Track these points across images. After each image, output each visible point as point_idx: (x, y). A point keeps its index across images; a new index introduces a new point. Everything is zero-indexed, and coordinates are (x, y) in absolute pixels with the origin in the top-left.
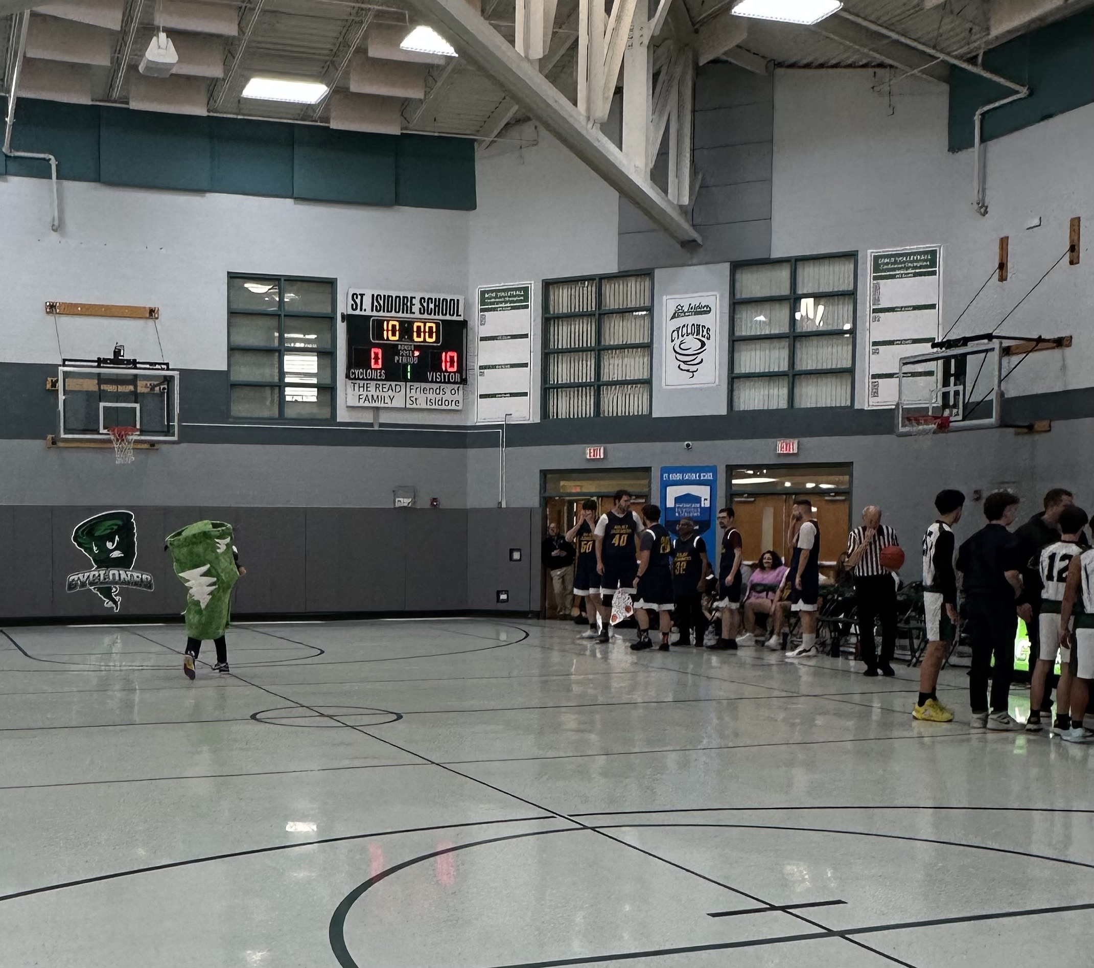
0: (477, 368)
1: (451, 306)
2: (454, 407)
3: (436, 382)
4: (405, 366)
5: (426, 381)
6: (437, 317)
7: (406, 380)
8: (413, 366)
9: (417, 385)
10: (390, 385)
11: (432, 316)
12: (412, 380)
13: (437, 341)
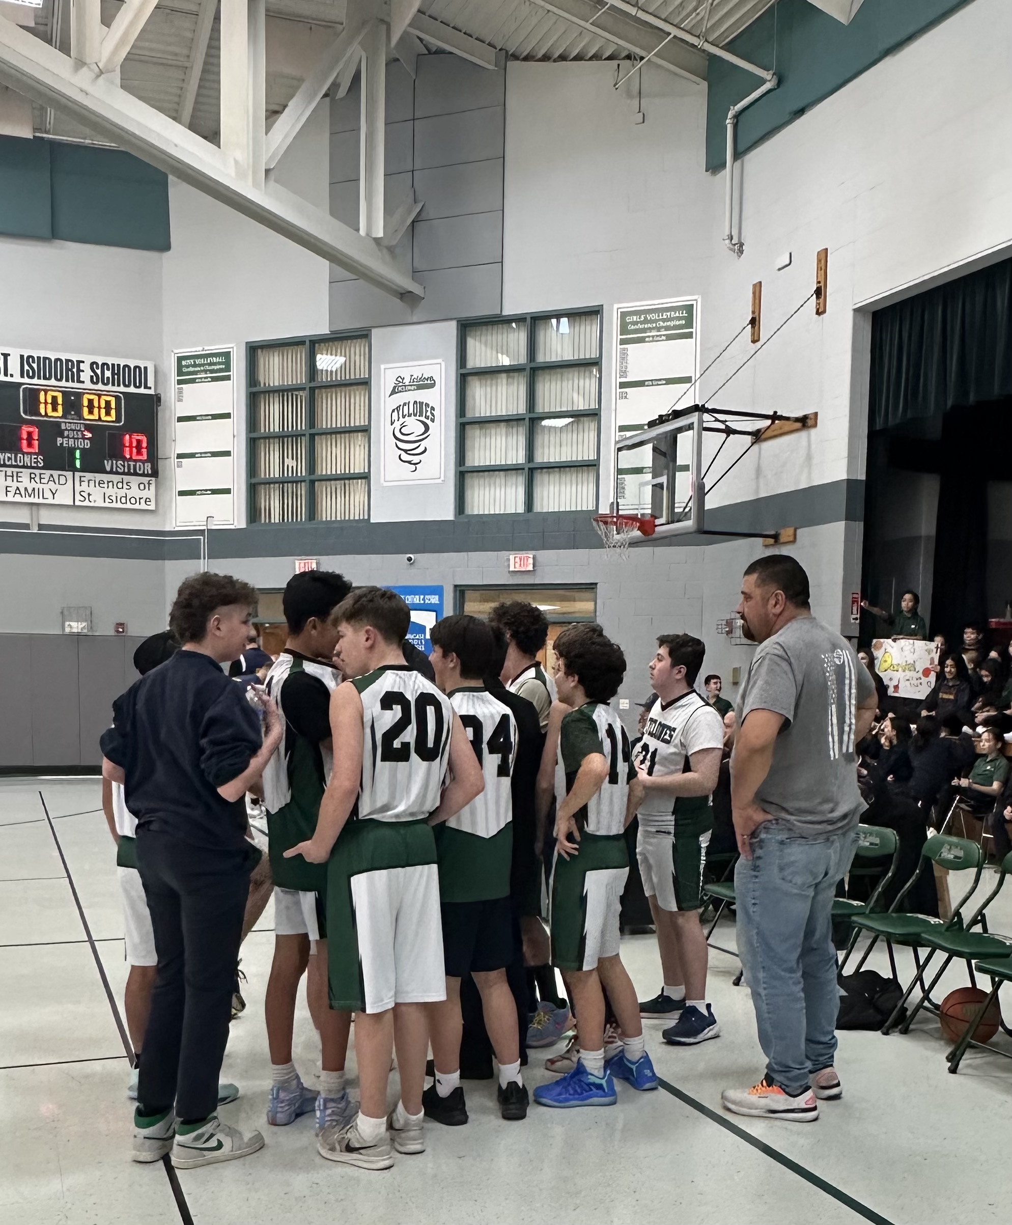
0: (173, 456)
1: (138, 375)
2: (143, 506)
3: (117, 473)
4: (72, 451)
5: (104, 471)
6: (116, 388)
7: (74, 469)
8: (84, 451)
9: (89, 475)
10: (52, 475)
11: (110, 387)
12: (83, 470)
13: (118, 419)
